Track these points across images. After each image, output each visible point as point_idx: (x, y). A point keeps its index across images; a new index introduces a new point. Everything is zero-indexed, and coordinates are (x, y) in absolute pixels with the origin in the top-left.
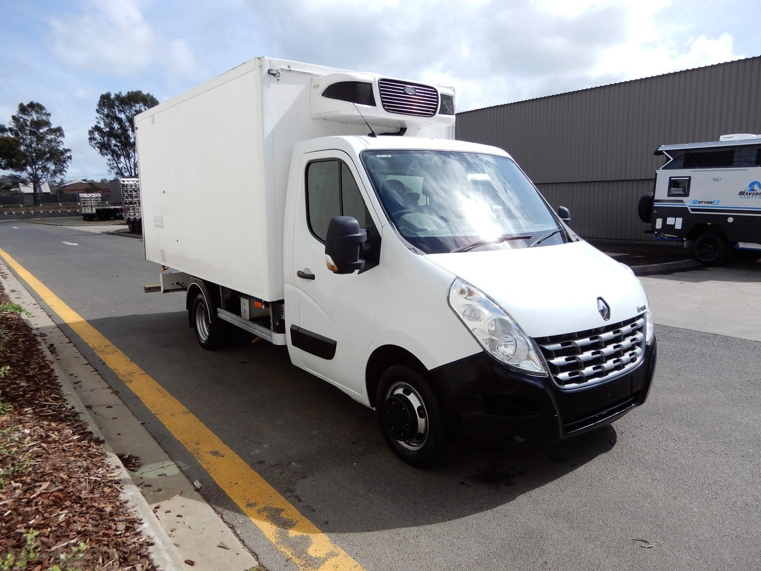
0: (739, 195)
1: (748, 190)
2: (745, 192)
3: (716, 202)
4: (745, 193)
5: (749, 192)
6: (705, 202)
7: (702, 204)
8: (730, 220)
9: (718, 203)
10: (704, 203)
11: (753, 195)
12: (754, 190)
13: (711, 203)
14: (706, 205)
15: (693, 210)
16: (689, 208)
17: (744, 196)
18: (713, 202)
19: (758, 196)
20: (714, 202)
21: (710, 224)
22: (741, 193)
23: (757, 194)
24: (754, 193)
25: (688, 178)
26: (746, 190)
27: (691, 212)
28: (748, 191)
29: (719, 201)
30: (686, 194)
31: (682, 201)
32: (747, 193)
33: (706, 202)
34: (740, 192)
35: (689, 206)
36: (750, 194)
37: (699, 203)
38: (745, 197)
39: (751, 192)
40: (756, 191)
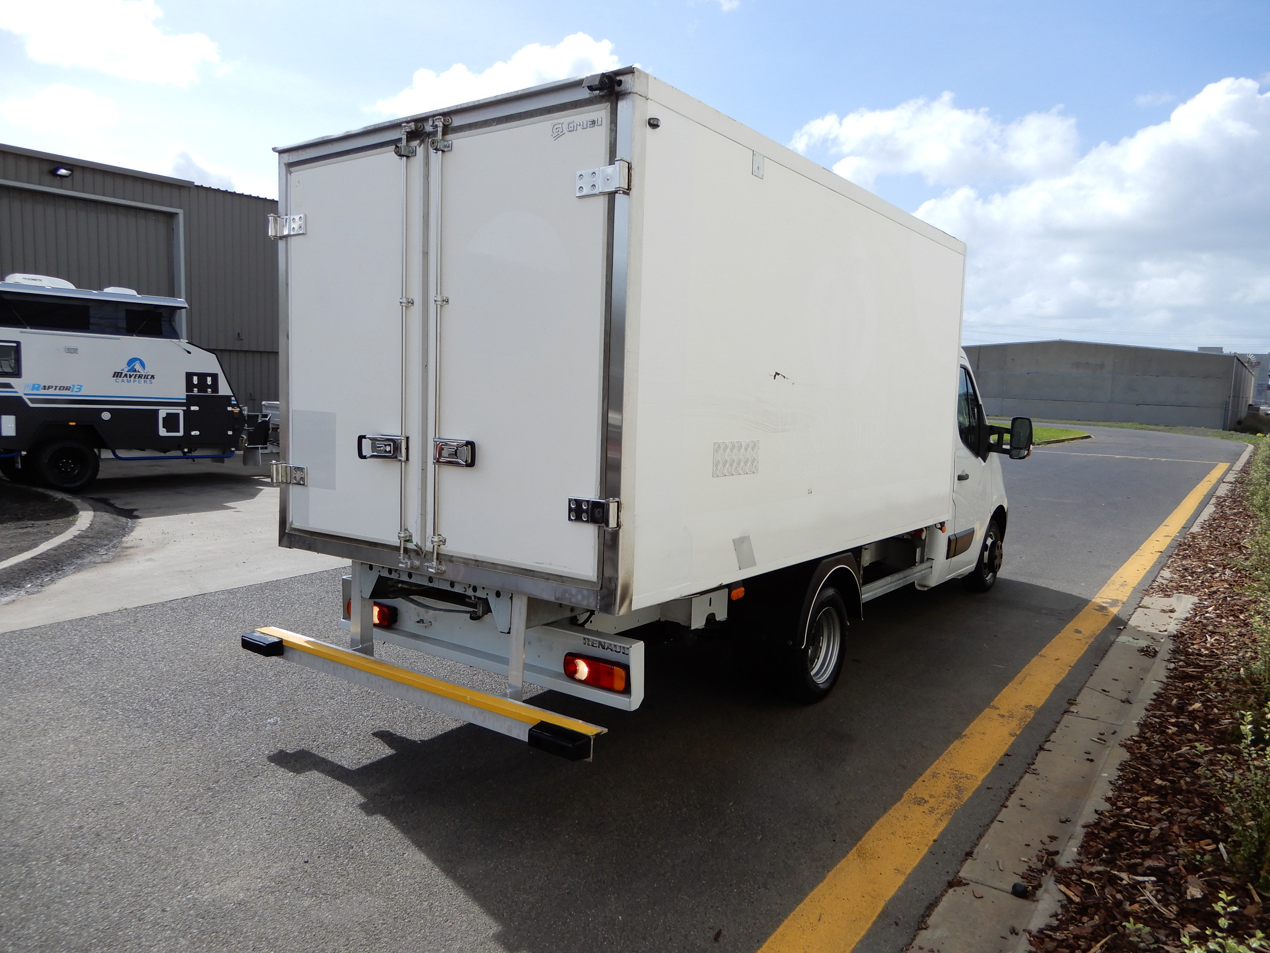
0: (114, 377)
1: (127, 369)
2: (122, 373)
3: (76, 387)
4: (123, 375)
5: (128, 373)
6: (56, 387)
7: (51, 391)
8: (106, 416)
9: (80, 390)
10: (55, 389)
11: (135, 378)
12: (135, 371)
13: (68, 389)
14: (58, 392)
15: (32, 401)
16: (25, 398)
17: (122, 378)
18: (70, 387)
19: (143, 380)
20: (73, 388)
21: (74, 424)
22: (117, 375)
23: (140, 377)
24: (136, 375)
25: (15, 345)
26: (123, 370)
27: (31, 405)
28: (127, 371)
29: (81, 386)
30: (17, 373)
31: (8, 386)
32: (126, 375)
33: (58, 388)
34: (115, 373)
35: (25, 394)
36: (130, 376)
37: (44, 389)
38: (123, 381)
39: (132, 373)
40: (138, 371)
